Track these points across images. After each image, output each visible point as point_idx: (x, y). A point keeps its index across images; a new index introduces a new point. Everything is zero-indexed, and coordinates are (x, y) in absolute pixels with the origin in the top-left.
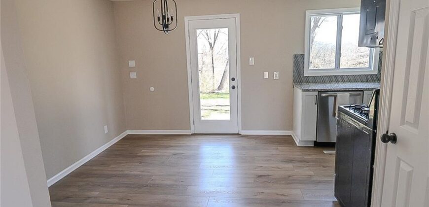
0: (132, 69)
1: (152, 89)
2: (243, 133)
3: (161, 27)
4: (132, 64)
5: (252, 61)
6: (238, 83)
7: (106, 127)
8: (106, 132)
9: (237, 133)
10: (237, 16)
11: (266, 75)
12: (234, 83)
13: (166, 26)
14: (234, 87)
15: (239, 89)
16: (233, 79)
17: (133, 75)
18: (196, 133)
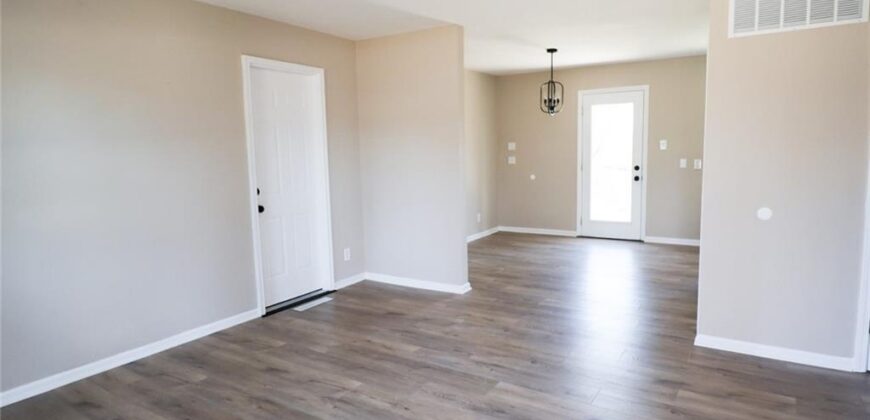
0: (512, 153)
1: (533, 177)
2: (647, 239)
3: (546, 109)
4: (512, 146)
5: (663, 145)
6: (642, 173)
7: (479, 215)
8: (479, 220)
9: (638, 238)
10: (646, 87)
11: (683, 163)
12: (637, 173)
13: (552, 108)
14: (637, 178)
15: (644, 181)
16: (637, 168)
17: (512, 160)
18: (584, 235)
